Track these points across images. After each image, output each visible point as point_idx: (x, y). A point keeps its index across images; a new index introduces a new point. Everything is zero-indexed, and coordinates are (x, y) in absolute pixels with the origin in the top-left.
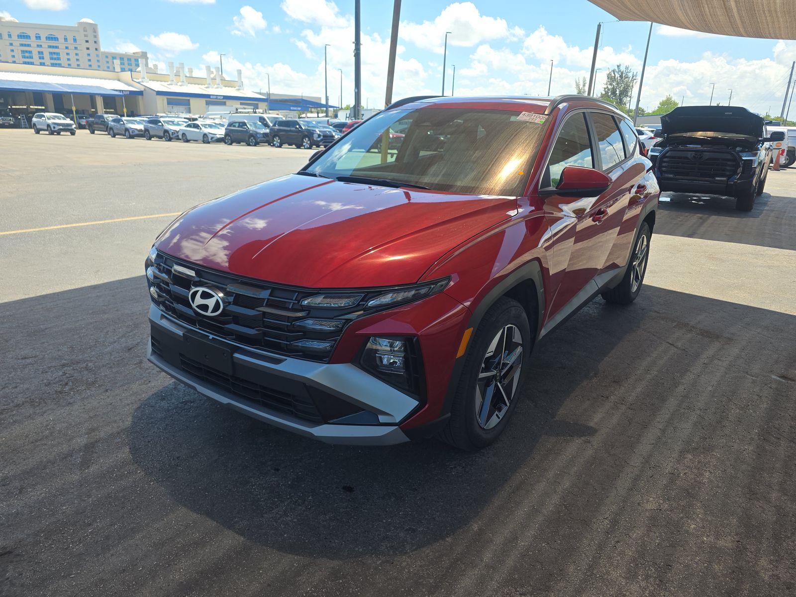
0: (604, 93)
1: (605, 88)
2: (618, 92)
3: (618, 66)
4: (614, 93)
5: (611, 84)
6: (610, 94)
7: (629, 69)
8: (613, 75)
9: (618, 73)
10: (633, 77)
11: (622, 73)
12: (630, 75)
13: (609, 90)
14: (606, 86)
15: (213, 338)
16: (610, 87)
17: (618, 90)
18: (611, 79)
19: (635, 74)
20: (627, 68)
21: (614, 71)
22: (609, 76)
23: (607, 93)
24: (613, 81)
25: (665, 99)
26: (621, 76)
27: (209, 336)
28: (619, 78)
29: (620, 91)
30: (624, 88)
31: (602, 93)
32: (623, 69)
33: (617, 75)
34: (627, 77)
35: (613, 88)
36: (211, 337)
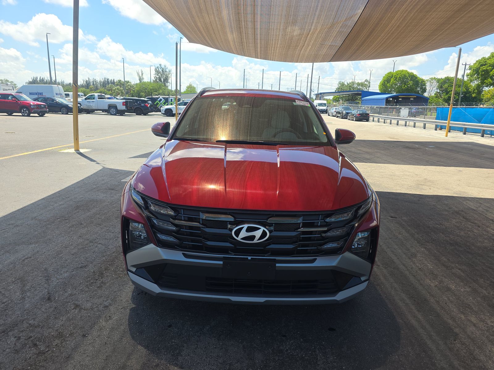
0: (154, 80)
1: (155, 77)
2: (162, 80)
3: (160, 65)
4: (160, 80)
5: (158, 75)
6: (158, 80)
7: (167, 67)
8: (158, 70)
9: (161, 69)
10: (169, 72)
11: (163, 69)
12: (167, 70)
13: (157, 78)
14: (155, 76)
15: (251, 258)
16: (157, 76)
17: (162, 79)
18: (157, 72)
19: (170, 70)
20: (165, 66)
21: (158, 67)
22: (156, 70)
23: (156, 80)
24: (159, 73)
25: (188, 85)
26: (163, 71)
27: (248, 258)
28: (161, 72)
29: (164, 79)
30: (165, 77)
31: (153, 80)
32: (163, 67)
33: (160, 70)
34: (166, 72)
35: (159, 77)
36: (249, 258)
